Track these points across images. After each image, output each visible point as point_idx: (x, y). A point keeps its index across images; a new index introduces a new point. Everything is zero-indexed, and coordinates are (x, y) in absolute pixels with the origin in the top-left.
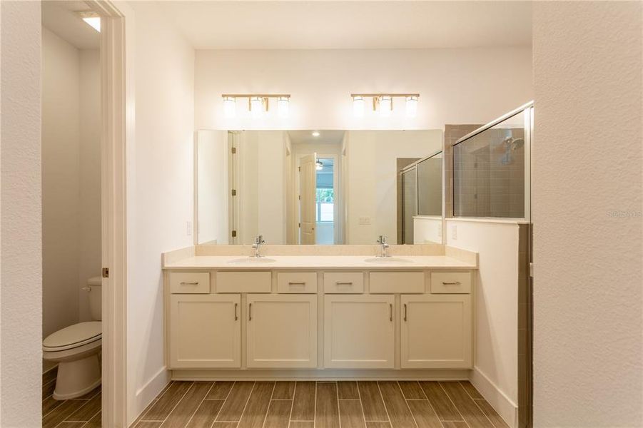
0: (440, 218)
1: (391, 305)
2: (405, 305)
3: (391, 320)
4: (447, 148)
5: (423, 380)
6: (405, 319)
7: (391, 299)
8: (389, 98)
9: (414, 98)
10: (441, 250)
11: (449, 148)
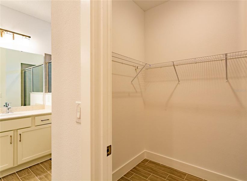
0: (42, 93)
1: (11, 136)
2: (20, 134)
3: (11, 144)
4: (46, 63)
5: (30, 166)
6: (20, 141)
7: (11, 133)
8: (12, 34)
9: (28, 38)
10: (43, 107)
11: (47, 64)
